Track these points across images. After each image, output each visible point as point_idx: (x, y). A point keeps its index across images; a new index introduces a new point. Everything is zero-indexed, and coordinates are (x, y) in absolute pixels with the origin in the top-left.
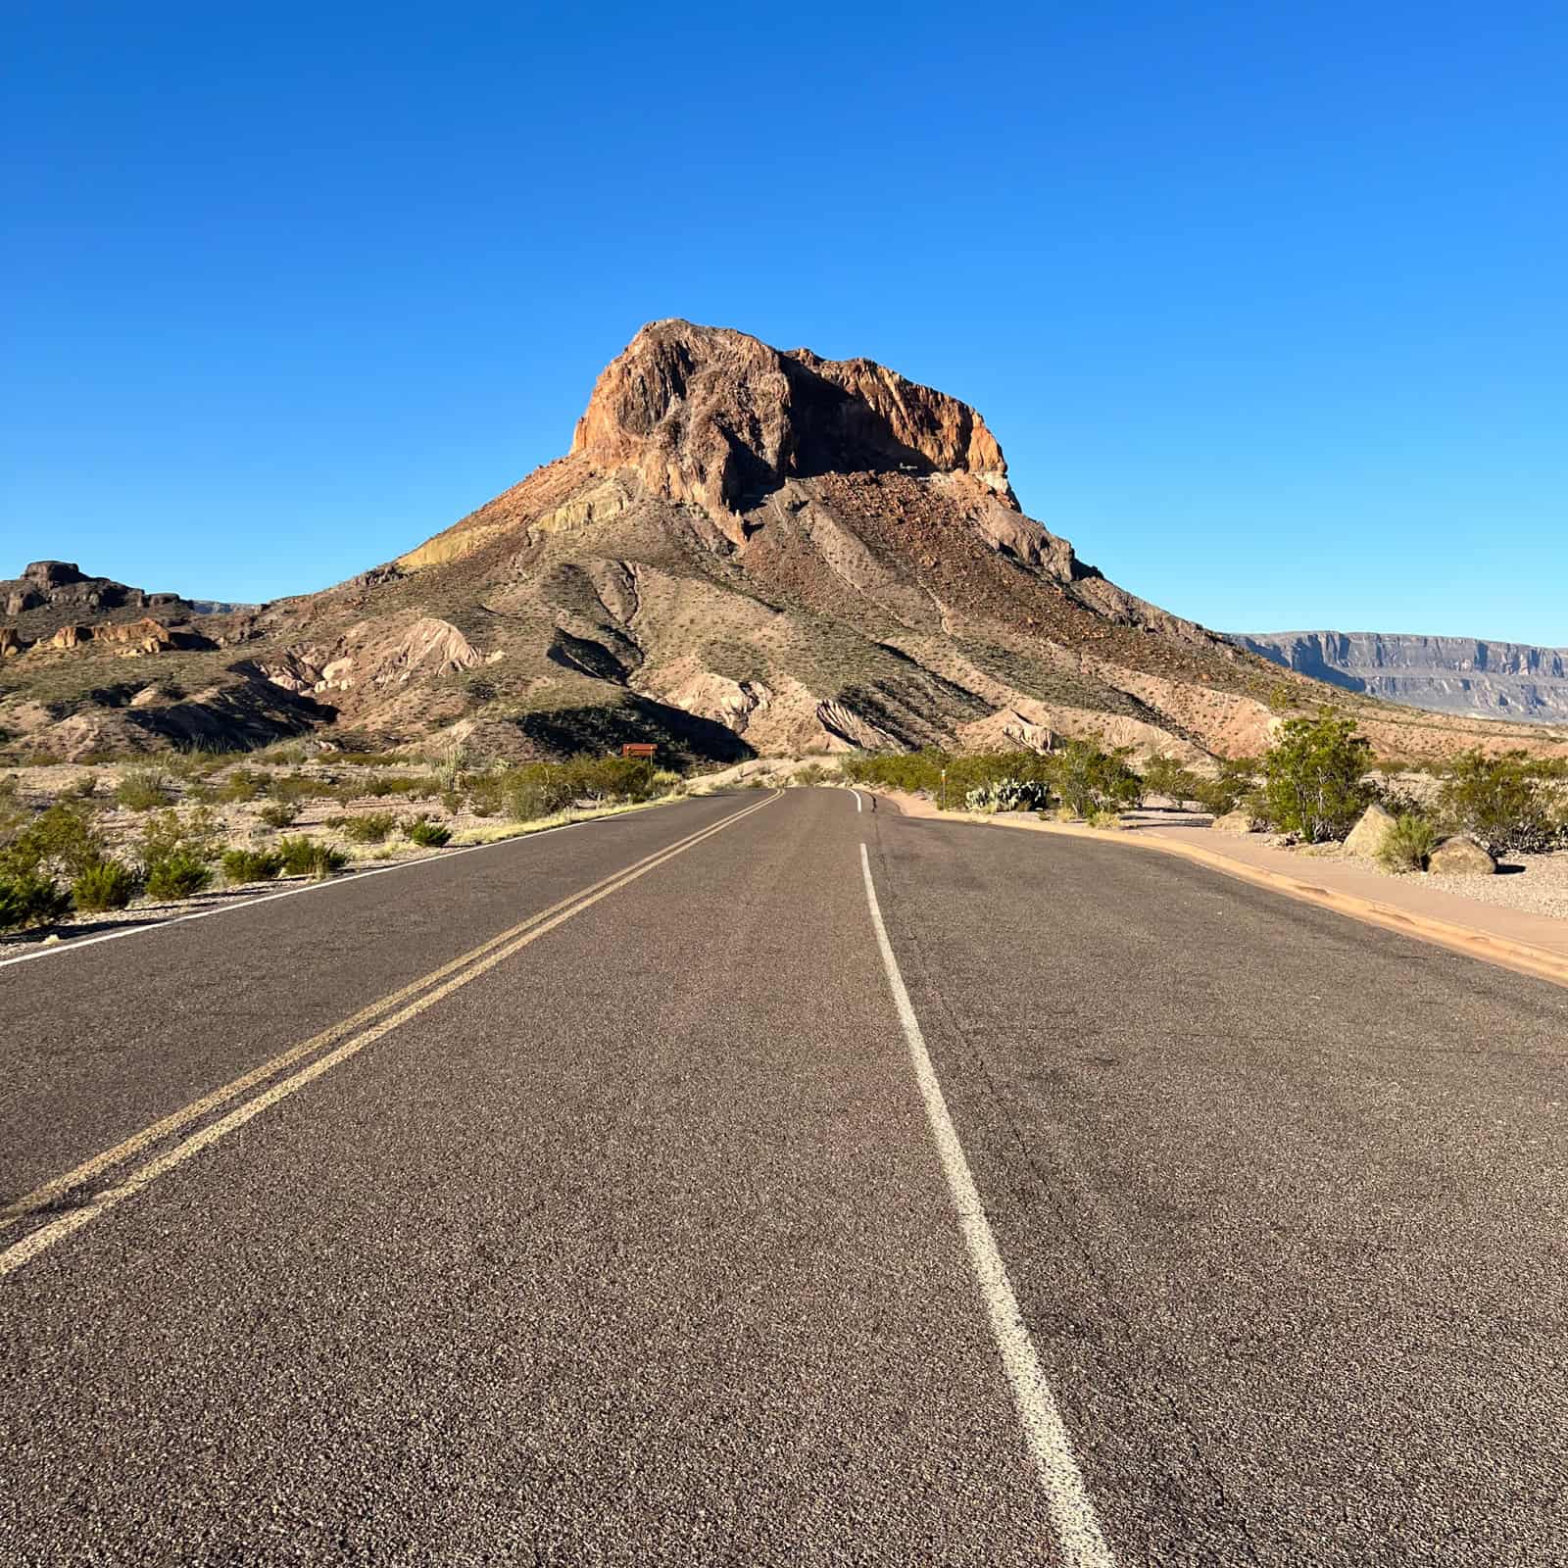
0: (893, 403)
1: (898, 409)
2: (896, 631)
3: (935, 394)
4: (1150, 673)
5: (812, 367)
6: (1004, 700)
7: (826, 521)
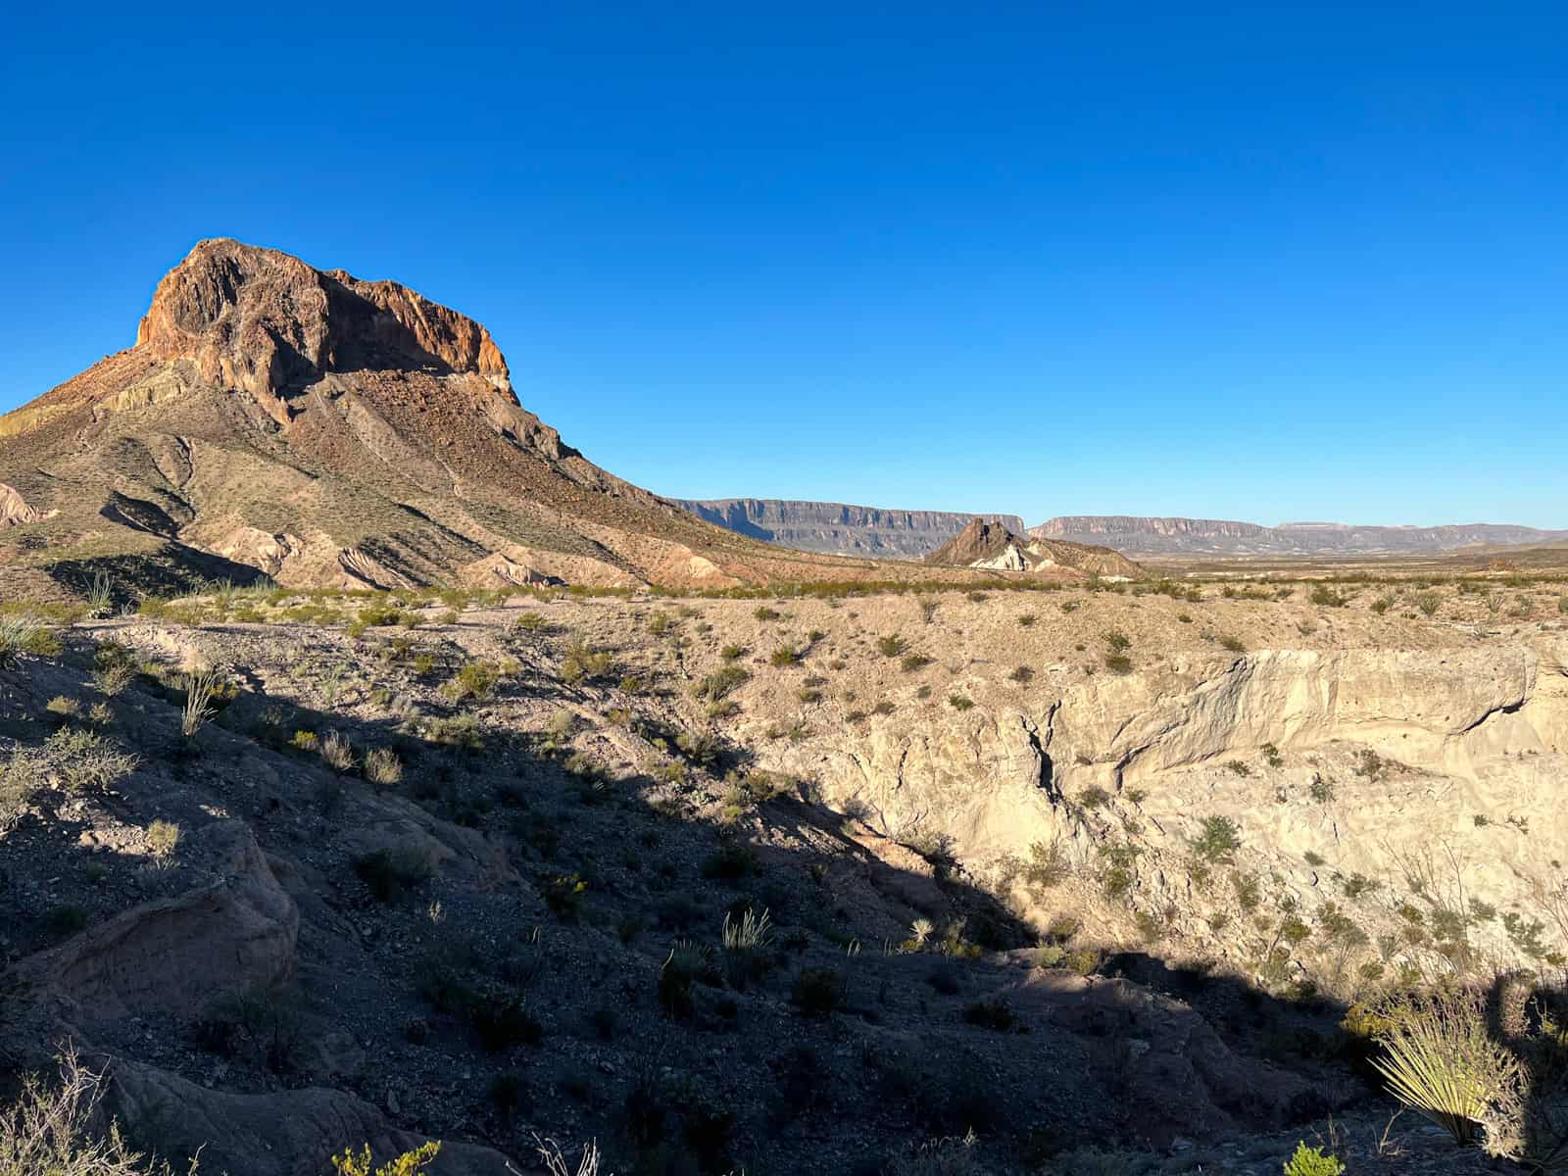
0: (417, 317)
1: (420, 322)
2: (416, 494)
3: (451, 312)
4: (612, 526)
5: (347, 286)
6: (497, 547)
7: (359, 408)
